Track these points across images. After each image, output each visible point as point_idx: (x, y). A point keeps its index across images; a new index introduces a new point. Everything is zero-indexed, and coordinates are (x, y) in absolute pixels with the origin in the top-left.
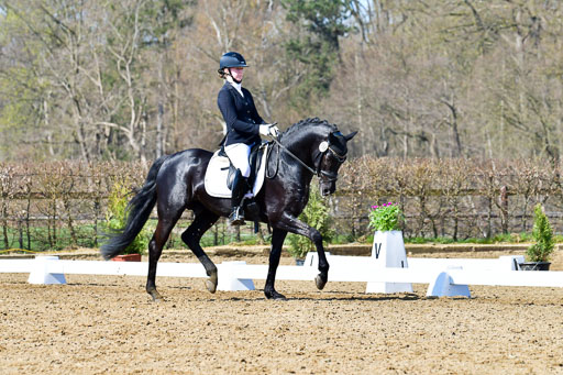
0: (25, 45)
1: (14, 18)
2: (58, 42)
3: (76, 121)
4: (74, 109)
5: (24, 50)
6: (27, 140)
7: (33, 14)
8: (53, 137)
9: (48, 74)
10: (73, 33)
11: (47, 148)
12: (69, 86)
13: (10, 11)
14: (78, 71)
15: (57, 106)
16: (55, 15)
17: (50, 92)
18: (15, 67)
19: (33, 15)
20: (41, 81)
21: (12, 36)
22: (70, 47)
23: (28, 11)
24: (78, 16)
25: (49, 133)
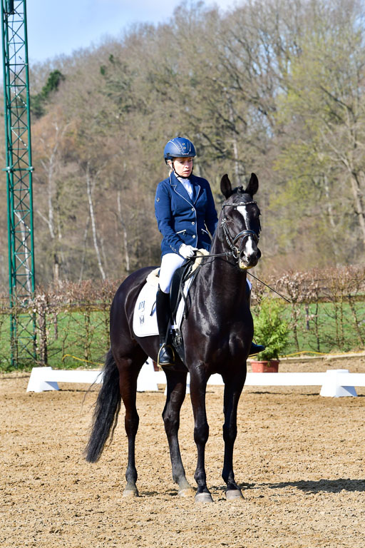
0: (305, 123)
1: (293, 97)
2: (337, 118)
3: (355, 193)
4: (353, 181)
5: (304, 128)
6: (309, 213)
7: (311, 93)
8: (334, 208)
9: (327, 149)
10: (350, 109)
11: (328, 221)
12: (348, 160)
13: (290, 91)
14: (355, 146)
15: (336, 179)
16: (333, 93)
17: (330, 166)
18: (296, 144)
19: (313, 94)
20: (321, 156)
21: (292, 114)
22: (348, 123)
23: (307, 89)
24: (354, 92)
25: (330, 205)
